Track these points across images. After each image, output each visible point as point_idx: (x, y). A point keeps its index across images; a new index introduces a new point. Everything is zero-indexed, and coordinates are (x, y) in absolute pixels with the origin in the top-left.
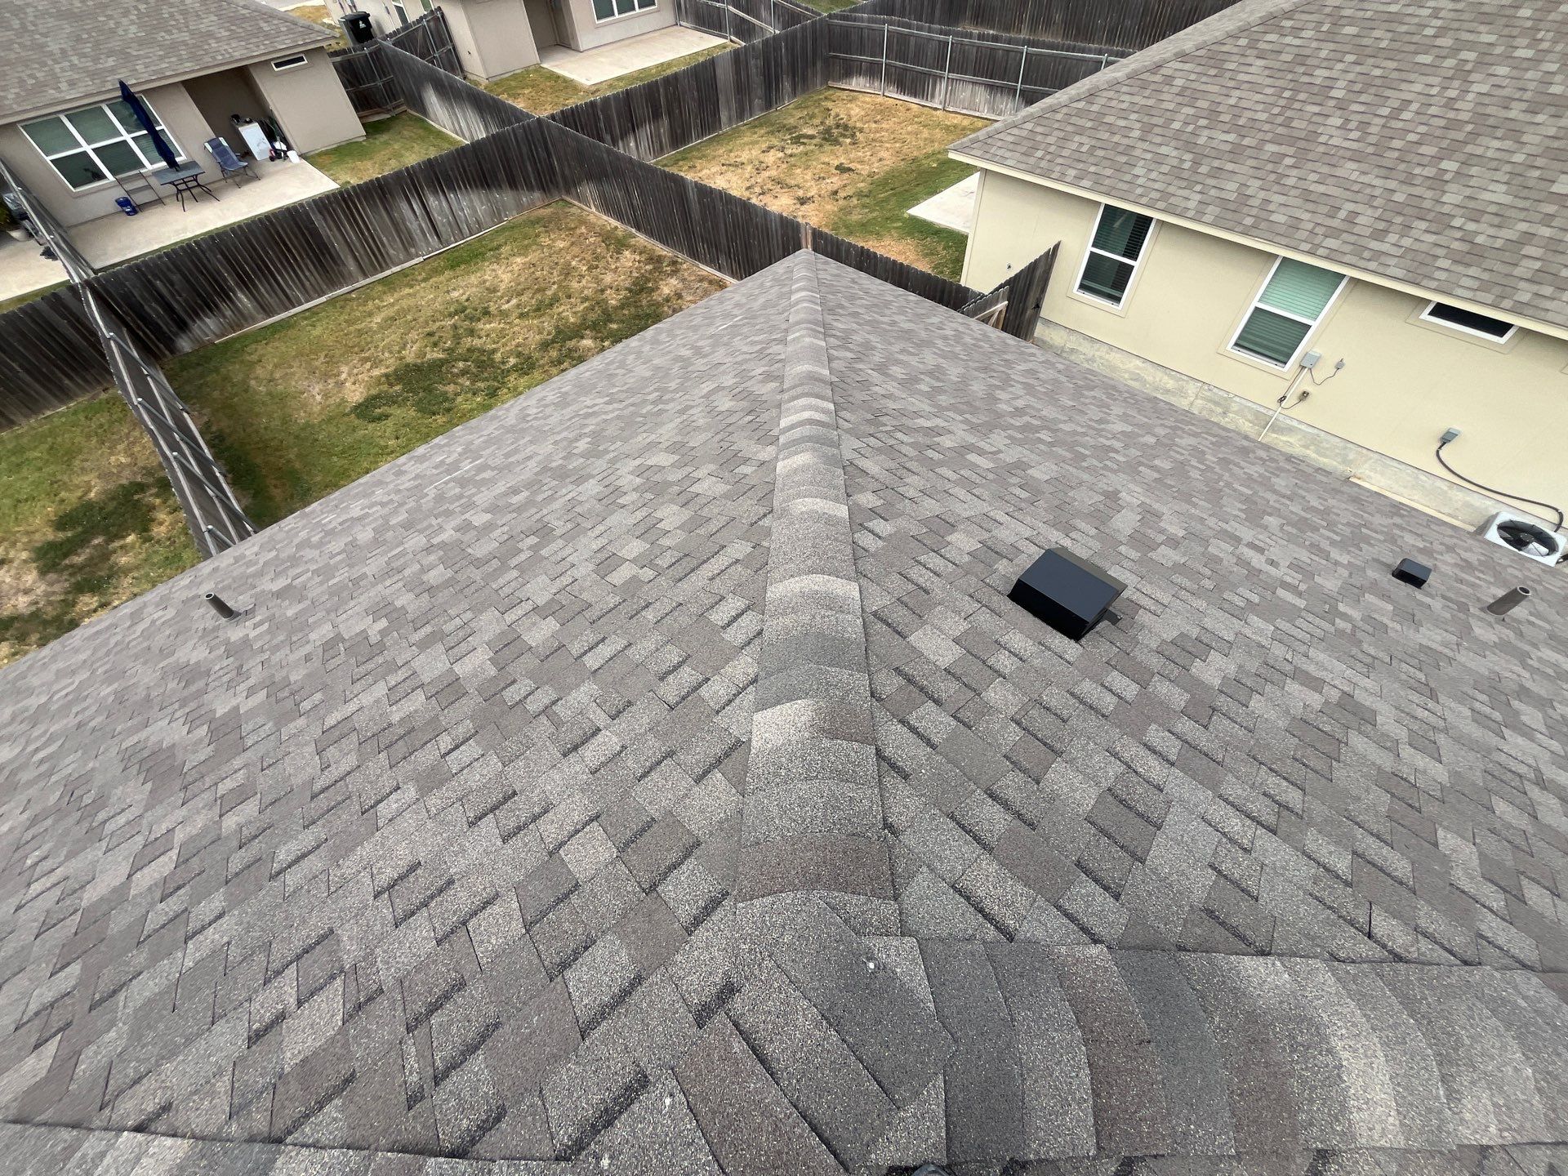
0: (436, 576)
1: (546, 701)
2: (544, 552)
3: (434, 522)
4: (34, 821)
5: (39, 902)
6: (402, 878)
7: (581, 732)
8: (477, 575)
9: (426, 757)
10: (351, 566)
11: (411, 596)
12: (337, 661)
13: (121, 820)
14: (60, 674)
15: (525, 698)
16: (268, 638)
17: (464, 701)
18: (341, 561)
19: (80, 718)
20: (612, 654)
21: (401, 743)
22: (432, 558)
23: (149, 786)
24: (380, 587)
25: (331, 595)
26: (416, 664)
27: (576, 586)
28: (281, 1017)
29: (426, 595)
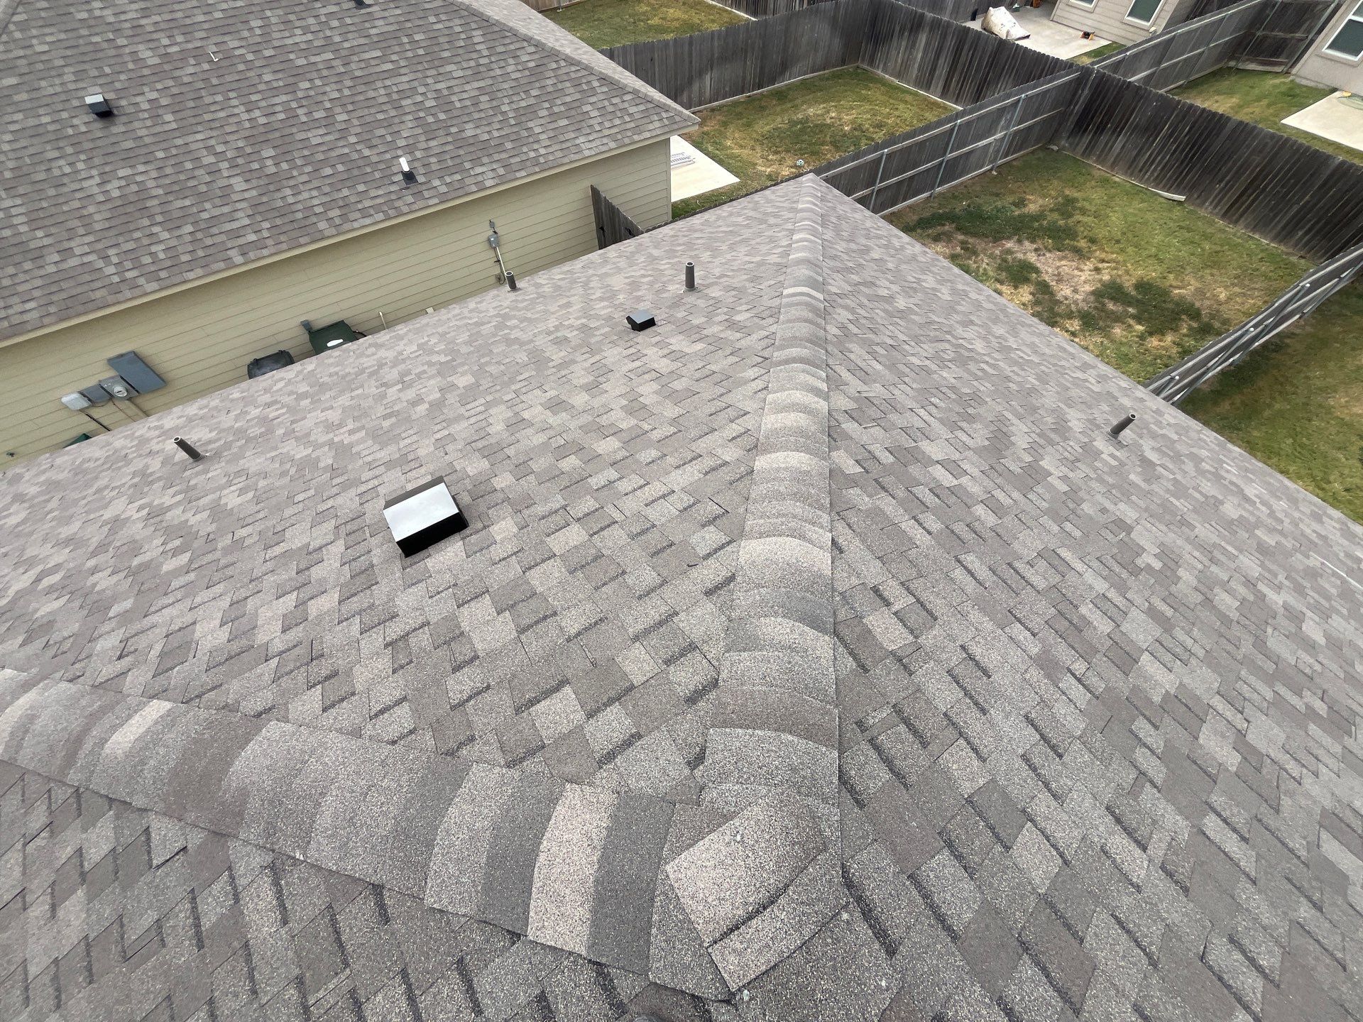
0: (1226, 602)
1: (1151, 773)
2: (1312, 727)
3: (1281, 577)
4: (952, 388)
5: (916, 418)
6: (977, 664)
7: (1134, 825)
8: (1247, 647)
9: (1063, 653)
10: (1195, 511)
11: (1195, 583)
12: (1110, 537)
13: (964, 438)
14: (1032, 346)
15: (1145, 745)
16: (1105, 469)
17: (1120, 675)
18: (1197, 500)
19: (1011, 374)
20: (1233, 855)
21: (1067, 623)
22: (1242, 590)
23: (987, 443)
24: (1188, 548)
25: (1162, 505)
26: (1134, 613)
27: (1292, 785)
28: (888, 604)
29: (1200, 598)
